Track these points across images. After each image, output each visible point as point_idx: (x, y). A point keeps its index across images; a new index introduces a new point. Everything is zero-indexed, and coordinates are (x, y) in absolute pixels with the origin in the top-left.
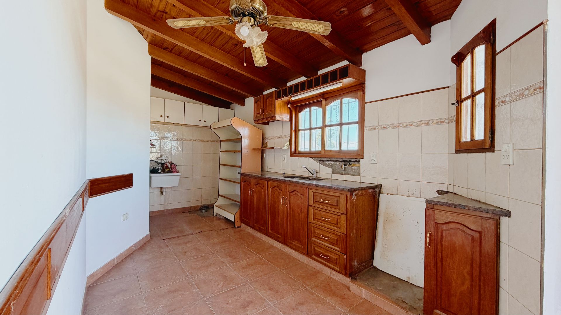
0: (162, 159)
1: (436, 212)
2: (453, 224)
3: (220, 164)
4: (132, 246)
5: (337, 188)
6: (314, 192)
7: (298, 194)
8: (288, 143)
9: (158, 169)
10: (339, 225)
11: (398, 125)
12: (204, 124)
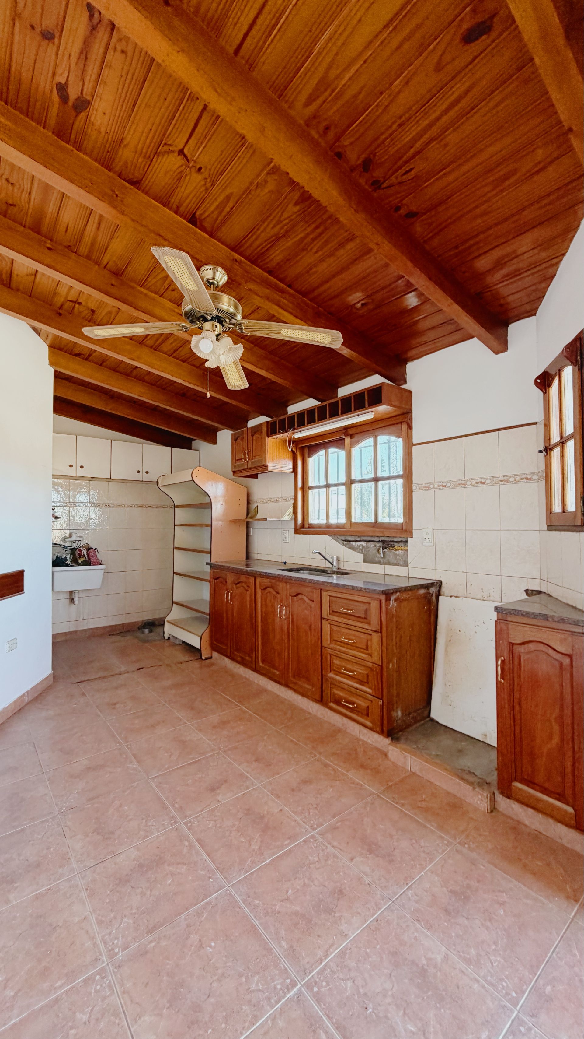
0: (72, 541)
1: (510, 626)
2: (534, 643)
3: (175, 548)
4: (24, 695)
5: (365, 589)
6: (330, 596)
7: (305, 598)
8: (291, 510)
9: (66, 559)
10: (369, 651)
11: (464, 482)
12: (146, 477)
